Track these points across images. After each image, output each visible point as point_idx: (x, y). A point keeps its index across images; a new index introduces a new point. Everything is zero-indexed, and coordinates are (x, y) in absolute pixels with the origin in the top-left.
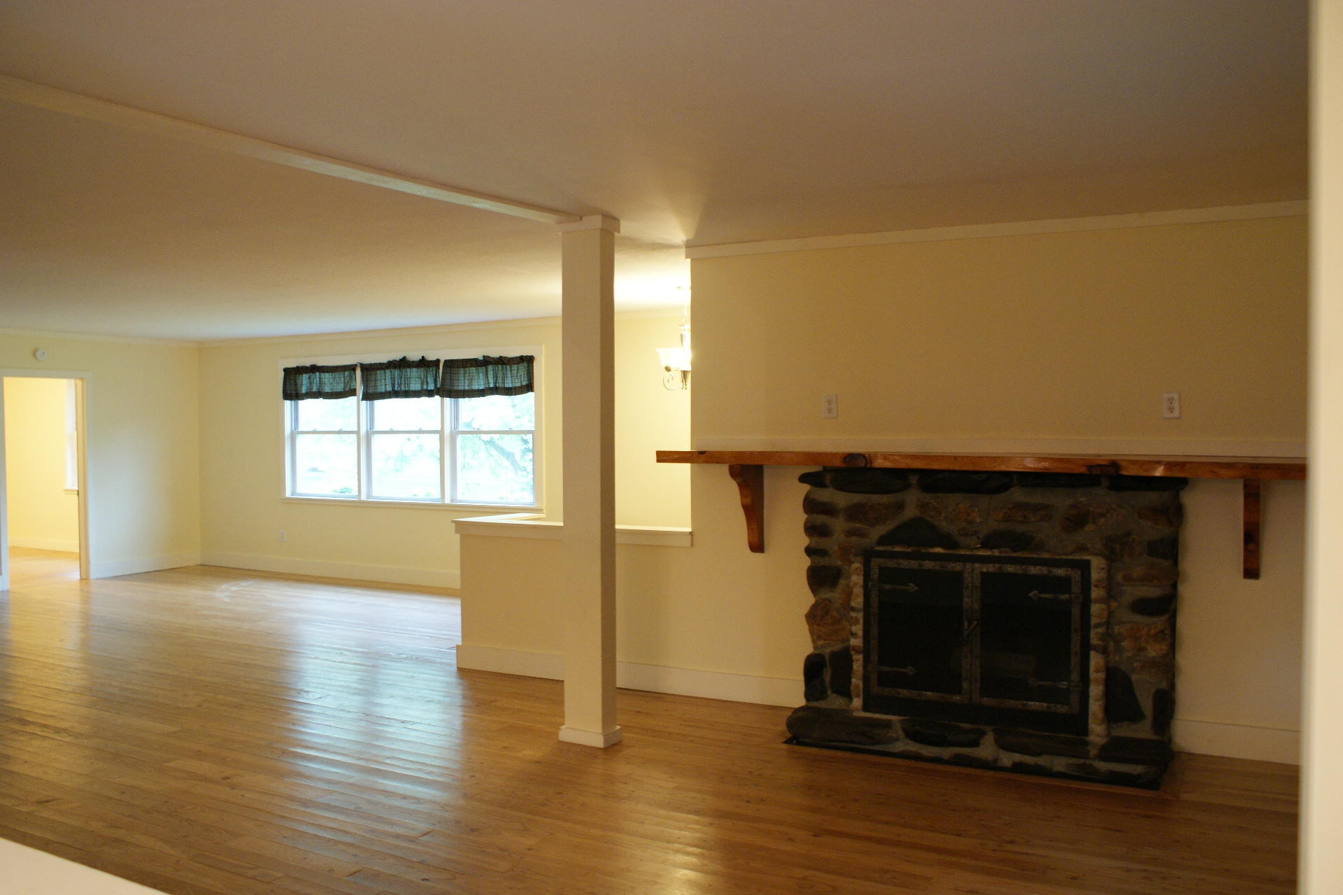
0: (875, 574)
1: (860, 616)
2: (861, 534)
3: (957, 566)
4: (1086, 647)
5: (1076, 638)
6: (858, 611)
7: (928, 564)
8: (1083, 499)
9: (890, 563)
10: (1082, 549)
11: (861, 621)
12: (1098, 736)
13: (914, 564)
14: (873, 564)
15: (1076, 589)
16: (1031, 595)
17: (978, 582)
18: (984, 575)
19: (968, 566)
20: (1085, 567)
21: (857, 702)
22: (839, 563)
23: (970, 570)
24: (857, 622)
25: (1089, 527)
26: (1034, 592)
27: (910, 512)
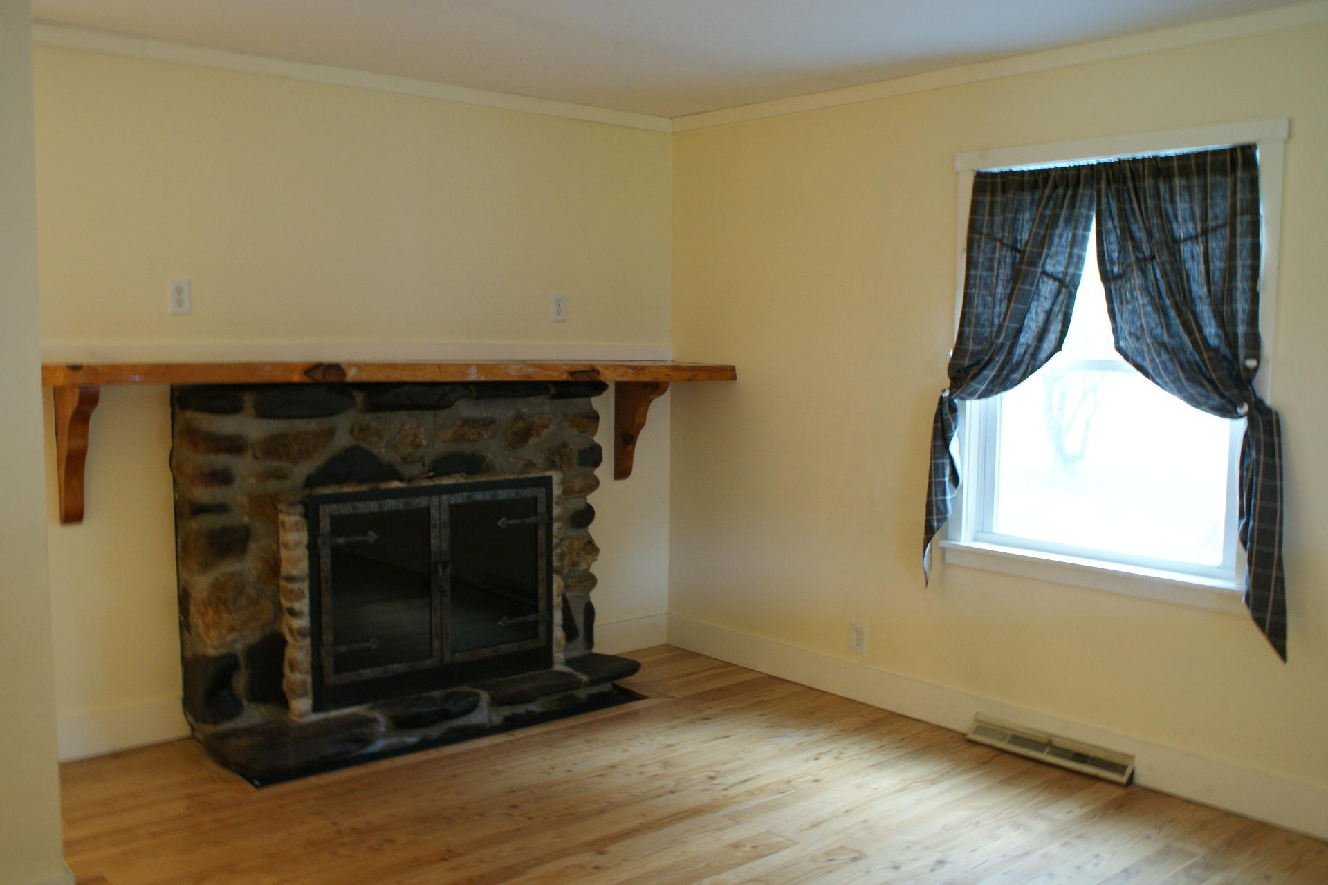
0: (325, 525)
1: (305, 586)
2: (280, 475)
3: (422, 502)
4: (550, 571)
5: (542, 563)
6: (301, 579)
7: (391, 504)
8: (525, 410)
9: (346, 509)
10: (530, 465)
11: (307, 593)
12: (561, 664)
13: (373, 506)
14: (321, 513)
15: (542, 509)
16: (500, 523)
17: (445, 517)
18: (453, 508)
19: (435, 499)
20: (546, 483)
21: (301, 706)
22: (246, 519)
23: (437, 504)
24: (298, 596)
25: (532, 441)
26: (503, 519)
27: (343, 440)
